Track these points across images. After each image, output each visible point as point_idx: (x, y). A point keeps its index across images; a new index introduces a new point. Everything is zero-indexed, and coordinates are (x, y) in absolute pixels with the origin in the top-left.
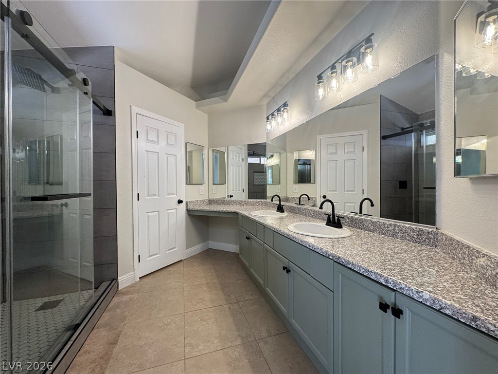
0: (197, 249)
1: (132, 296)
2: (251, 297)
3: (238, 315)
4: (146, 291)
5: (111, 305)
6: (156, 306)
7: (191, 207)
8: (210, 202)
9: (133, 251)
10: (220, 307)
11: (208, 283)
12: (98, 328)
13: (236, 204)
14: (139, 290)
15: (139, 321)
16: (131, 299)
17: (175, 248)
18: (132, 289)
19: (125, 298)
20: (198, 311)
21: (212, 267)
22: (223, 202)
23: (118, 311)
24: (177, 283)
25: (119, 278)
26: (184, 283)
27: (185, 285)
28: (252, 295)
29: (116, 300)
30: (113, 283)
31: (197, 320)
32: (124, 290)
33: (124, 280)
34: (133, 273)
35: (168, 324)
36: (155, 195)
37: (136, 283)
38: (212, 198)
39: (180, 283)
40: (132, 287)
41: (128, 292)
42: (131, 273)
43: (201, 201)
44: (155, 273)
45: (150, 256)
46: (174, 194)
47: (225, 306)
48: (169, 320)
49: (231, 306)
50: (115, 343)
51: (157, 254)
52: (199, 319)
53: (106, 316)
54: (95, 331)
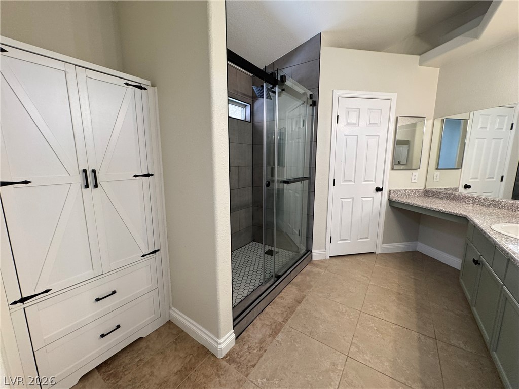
0: (398, 247)
1: (321, 271)
2: (462, 346)
3: (429, 356)
4: (332, 271)
5: (304, 271)
6: (336, 289)
7: (394, 197)
8: (427, 193)
9: (326, 231)
10: (406, 329)
11: (399, 294)
12: (293, 284)
13: (474, 203)
14: (326, 267)
15: (320, 295)
16: (319, 273)
17: (367, 238)
18: (323, 264)
19: (316, 270)
20: (376, 318)
21: (413, 277)
22: (449, 195)
23: (308, 278)
24: (362, 277)
25: (313, 251)
26: (371, 280)
27: (371, 283)
28: (465, 344)
29: (308, 268)
30: (308, 254)
31: (372, 327)
32: (316, 263)
33: (317, 254)
34: (324, 250)
35: (342, 313)
36: (351, 181)
37: (326, 260)
38: (429, 187)
39: (365, 278)
40: (323, 262)
41: (318, 265)
42: (322, 250)
43: (411, 191)
44: (344, 257)
45: (341, 240)
46: (372, 181)
47: (413, 333)
48: (344, 310)
49: (422, 338)
50: (299, 302)
51: (347, 240)
52: (375, 328)
53: (299, 279)
54: (290, 285)
